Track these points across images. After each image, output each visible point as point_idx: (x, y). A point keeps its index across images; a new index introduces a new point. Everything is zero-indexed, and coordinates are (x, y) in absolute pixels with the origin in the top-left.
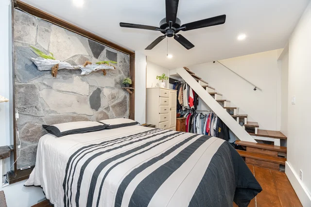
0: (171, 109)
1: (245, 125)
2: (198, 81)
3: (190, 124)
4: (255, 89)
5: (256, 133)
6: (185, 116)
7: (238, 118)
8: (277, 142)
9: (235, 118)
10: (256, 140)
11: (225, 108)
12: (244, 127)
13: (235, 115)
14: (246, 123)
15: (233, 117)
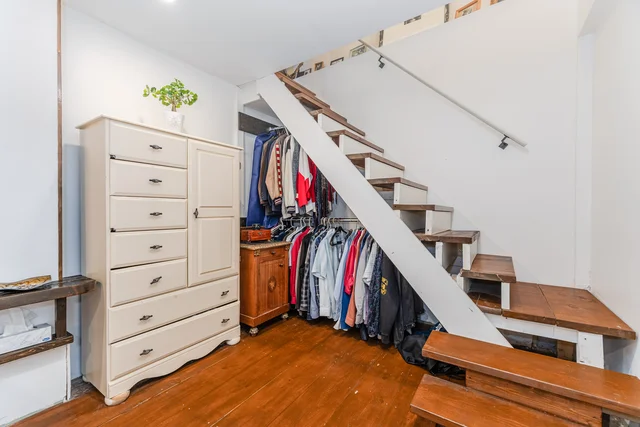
0: (196, 214)
1: (465, 274)
2: (316, 118)
3: (303, 266)
4: (504, 145)
5: (505, 304)
6: (288, 239)
7: (439, 246)
8: (591, 350)
9: (430, 244)
10: (504, 332)
11: (395, 207)
12: (460, 279)
13: (429, 231)
14: (467, 265)
15: (424, 242)
